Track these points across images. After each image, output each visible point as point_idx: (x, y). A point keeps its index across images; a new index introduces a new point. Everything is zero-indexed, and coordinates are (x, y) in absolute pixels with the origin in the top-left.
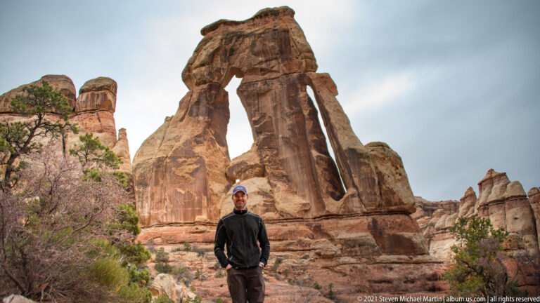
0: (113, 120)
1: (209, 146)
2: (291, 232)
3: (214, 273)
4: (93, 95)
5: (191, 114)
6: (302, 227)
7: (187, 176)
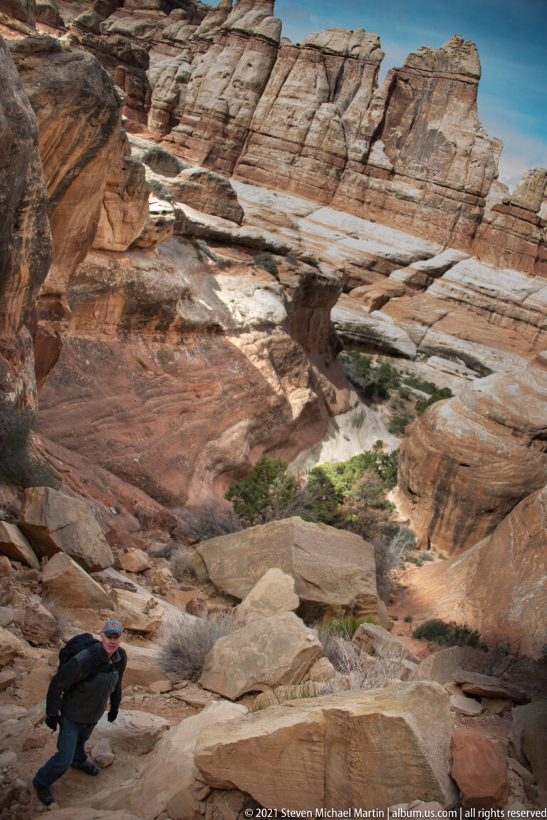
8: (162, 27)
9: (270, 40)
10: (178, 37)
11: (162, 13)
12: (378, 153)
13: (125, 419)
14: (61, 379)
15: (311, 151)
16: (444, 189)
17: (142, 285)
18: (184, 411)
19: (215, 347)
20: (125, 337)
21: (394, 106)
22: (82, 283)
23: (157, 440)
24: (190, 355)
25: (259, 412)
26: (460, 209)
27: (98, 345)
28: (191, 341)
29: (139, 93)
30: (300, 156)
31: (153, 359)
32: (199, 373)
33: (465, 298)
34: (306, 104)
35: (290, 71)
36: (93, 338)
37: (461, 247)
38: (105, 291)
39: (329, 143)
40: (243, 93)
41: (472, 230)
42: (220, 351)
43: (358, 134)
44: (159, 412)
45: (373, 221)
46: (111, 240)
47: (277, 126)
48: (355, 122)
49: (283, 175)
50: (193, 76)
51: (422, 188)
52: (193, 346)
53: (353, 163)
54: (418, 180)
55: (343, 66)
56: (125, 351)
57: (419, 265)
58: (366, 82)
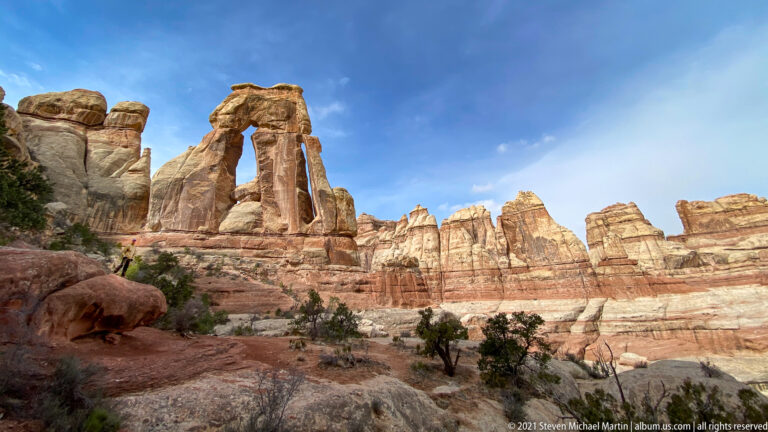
0: (140, 139)
1: (220, 175)
2: (271, 244)
3: (206, 272)
4: (125, 116)
5: (211, 148)
6: (279, 241)
7: (198, 195)
9: (433, 225)
12: (515, 260)
15: (479, 272)
16: (562, 265)
21: (509, 234)
26: (580, 273)
29: (421, 281)
34: (465, 250)
35: (449, 236)
37: (597, 295)
39: (486, 264)
40: (431, 255)
41: (595, 282)
43: (499, 254)
45: (535, 300)
47: (456, 265)
48: (493, 249)
51: (550, 269)
53: (505, 270)
55: (473, 225)
57: (582, 317)
58: (488, 227)
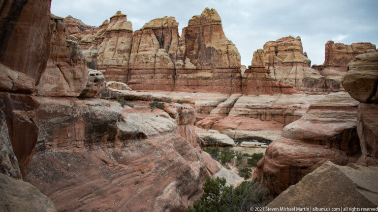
8: (80, 39)
9: (128, 30)
10: (89, 41)
11: (79, 34)
12: (189, 64)
13: (101, 194)
14: (53, 178)
15: (158, 71)
16: (221, 70)
17: (93, 114)
18: (137, 183)
19: (144, 145)
20: (90, 147)
21: (189, 42)
22: (56, 117)
23: (125, 202)
24: (131, 151)
25: (179, 176)
26: (231, 76)
27: (74, 155)
28: (129, 144)
30: (154, 74)
31: (110, 157)
32: (139, 160)
33: (247, 113)
34: (151, 53)
35: (140, 41)
36: (70, 151)
37: (237, 92)
38: (72, 120)
39: (166, 65)
40: (122, 55)
41: (239, 83)
42: (147, 147)
43: (177, 58)
44: (122, 186)
45: (195, 92)
46: (69, 91)
47: (141, 64)
48: (174, 54)
49: (149, 84)
50: (98, 53)
51: (212, 72)
52: (131, 147)
53: (179, 71)
54: (209, 69)
55: (163, 33)
56: (92, 155)
57: (222, 105)
58: (174, 36)
